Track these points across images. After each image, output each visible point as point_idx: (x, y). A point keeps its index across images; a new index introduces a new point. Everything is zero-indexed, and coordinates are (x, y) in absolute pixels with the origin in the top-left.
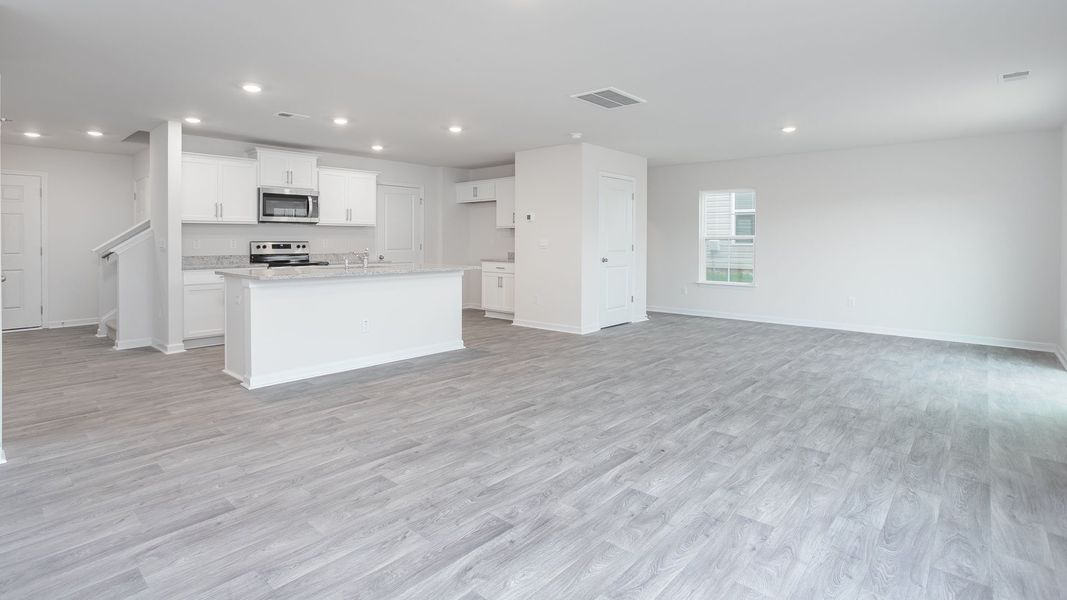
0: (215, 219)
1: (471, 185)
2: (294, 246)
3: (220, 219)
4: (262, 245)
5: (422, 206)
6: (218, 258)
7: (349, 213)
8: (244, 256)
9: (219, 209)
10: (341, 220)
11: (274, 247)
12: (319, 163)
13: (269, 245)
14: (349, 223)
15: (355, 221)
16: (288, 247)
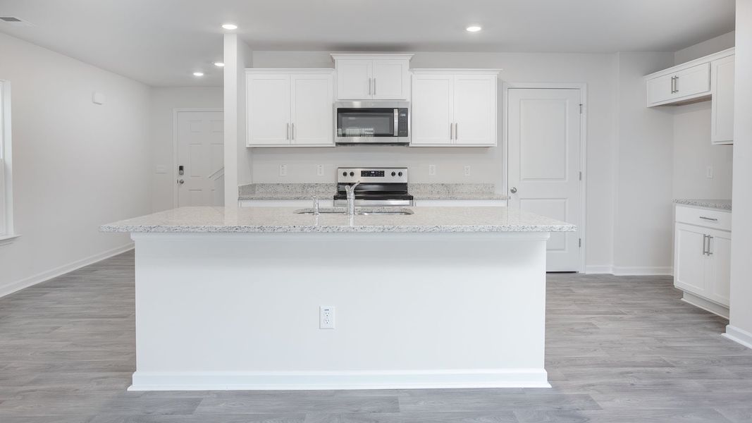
0: (288, 142)
1: (666, 75)
2: (388, 173)
3: (293, 142)
4: (349, 171)
5: (584, 115)
6: (304, 186)
7: (453, 130)
8: (331, 185)
9: (290, 130)
10: (443, 139)
11: (364, 174)
12: (413, 65)
13: (358, 172)
14: (454, 143)
15: (464, 139)
16: (381, 174)
